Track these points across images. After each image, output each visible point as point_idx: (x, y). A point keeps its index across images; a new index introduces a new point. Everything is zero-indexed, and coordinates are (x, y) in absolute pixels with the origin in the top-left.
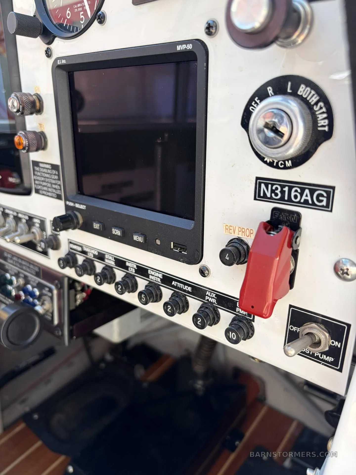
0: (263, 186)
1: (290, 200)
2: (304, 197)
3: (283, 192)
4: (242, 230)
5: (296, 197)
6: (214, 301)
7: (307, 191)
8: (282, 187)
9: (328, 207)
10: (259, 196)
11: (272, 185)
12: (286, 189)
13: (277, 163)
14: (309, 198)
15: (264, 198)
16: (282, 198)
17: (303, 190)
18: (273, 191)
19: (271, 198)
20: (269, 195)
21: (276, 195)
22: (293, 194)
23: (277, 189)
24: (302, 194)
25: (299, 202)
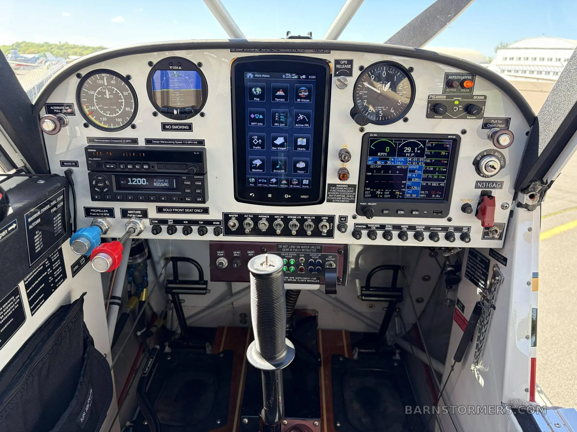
0: (479, 184)
1: (488, 187)
2: (493, 186)
3: (486, 185)
4: (469, 200)
5: (490, 186)
6: (453, 230)
7: (495, 184)
8: (486, 183)
9: (501, 188)
10: (477, 187)
11: (482, 183)
12: (487, 184)
13: (485, 176)
14: (495, 186)
15: (479, 188)
16: (486, 187)
17: (493, 184)
18: (482, 185)
19: (482, 187)
20: (481, 186)
21: (484, 186)
22: (490, 185)
23: (484, 184)
24: (493, 185)
25: (492, 187)
